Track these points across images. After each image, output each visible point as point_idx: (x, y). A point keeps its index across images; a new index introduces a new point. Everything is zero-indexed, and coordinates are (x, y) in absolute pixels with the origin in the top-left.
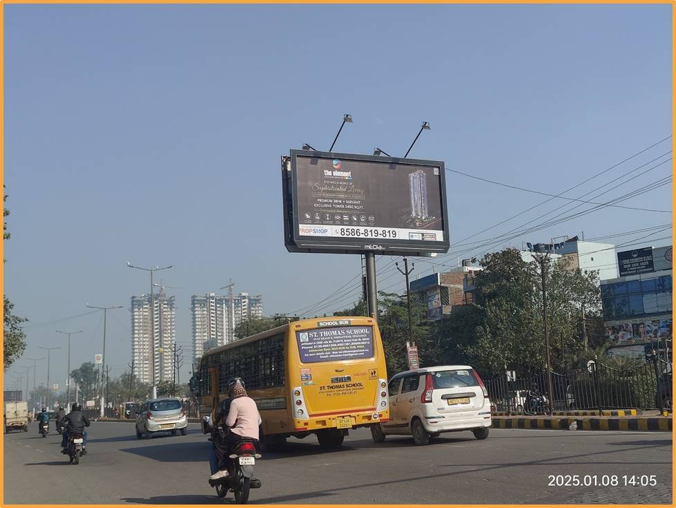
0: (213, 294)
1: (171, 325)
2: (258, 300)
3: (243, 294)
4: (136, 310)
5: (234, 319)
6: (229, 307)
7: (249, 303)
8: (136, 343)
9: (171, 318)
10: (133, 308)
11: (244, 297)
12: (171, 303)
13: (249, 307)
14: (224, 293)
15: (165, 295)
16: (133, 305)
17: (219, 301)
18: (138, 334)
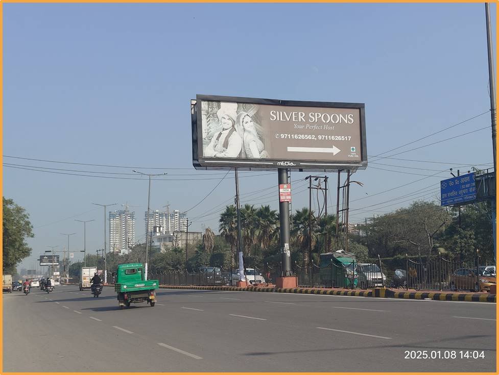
0: (157, 211)
1: (132, 229)
2: (185, 214)
3: (176, 211)
4: (112, 219)
5: (170, 225)
6: (167, 219)
7: (179, 216)
8: (112, 239)
9: (132, 225)
10: (110, 219)
11: (176, 213)
12: (132, 216)
13: (180, 218)
14: (164, 210)
15: (128, 211)
16: (110, 217)
17: (161, 215)
18: (113, 234)
